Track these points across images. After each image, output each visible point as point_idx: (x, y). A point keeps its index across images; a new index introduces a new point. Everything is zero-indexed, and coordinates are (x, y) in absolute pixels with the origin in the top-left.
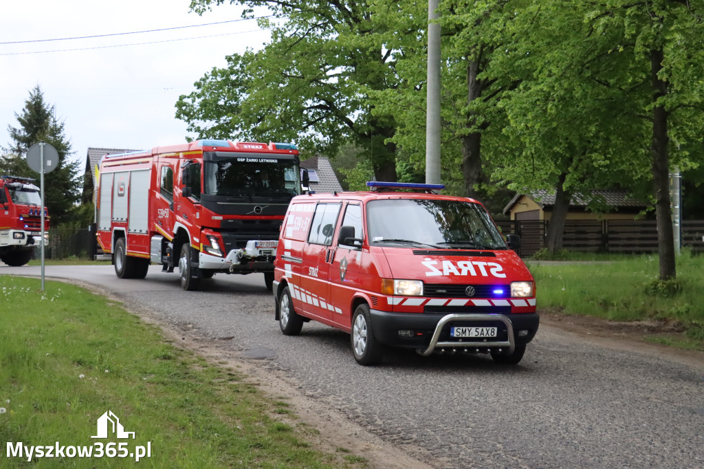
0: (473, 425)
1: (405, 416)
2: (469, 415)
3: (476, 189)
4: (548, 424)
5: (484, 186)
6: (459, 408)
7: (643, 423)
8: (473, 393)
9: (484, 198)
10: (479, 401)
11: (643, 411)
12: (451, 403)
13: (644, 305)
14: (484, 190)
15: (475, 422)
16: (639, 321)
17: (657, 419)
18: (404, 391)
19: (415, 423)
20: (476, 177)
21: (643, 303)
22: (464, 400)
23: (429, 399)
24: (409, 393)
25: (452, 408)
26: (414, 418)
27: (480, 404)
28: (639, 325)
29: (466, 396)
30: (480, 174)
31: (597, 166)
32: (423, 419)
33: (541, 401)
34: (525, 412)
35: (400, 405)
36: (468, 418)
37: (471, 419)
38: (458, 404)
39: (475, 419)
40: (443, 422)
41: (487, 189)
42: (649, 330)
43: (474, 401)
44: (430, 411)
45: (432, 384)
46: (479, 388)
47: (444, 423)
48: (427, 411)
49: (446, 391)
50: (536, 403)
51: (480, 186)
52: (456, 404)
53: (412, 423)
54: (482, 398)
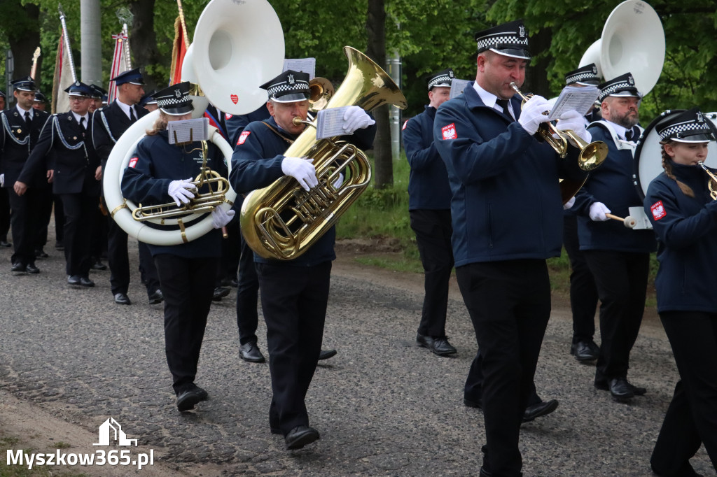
0: (141, 372)
1: (49, 365)
2: (136, 360)
3: (150, 73)
4: (235, 368)
5: (159, 69)
6: (122, 352)
7: (349, 360)
8: (141, 333)
9: (159, 84)
10: (148, 342)
11: (350, 347)
12: (112, 346)
13: (356, 220)
14: (159, 73)
15: (143, 369)
16: (350, 239)
17: (365, 355)
18: (49, 333)
19: (63, 373)
20: (149, 56)
21: (355, 217)
22: (130, 341)
23: (83, 342)
24: (55, 335)
25: (113, 352)
26: (62, 367)
27: (151, 346)
28: (350, 244)
29: (132, 336)
30: (153, 52)
31: (303, 47)
32: (74, 368)
33: (228, 340)
34: (207, 353)
35: (43, 351)
36: (133, 364)
37: (137, 366)
38: (122, 346)
39: (143, 366)
40: (100, 370)
41: (163, 72)
42: (361, 249)
43: (143, 342)
44: (83, 357)
45: (87, 323)
46: (150, 326)
47: (102, 372)
48: (80, 358)
49: (106, 332)
50: (221, 342)
51: (154, 69)
52: (119, 347)
53: (59, 374)
54: (153, 338)
